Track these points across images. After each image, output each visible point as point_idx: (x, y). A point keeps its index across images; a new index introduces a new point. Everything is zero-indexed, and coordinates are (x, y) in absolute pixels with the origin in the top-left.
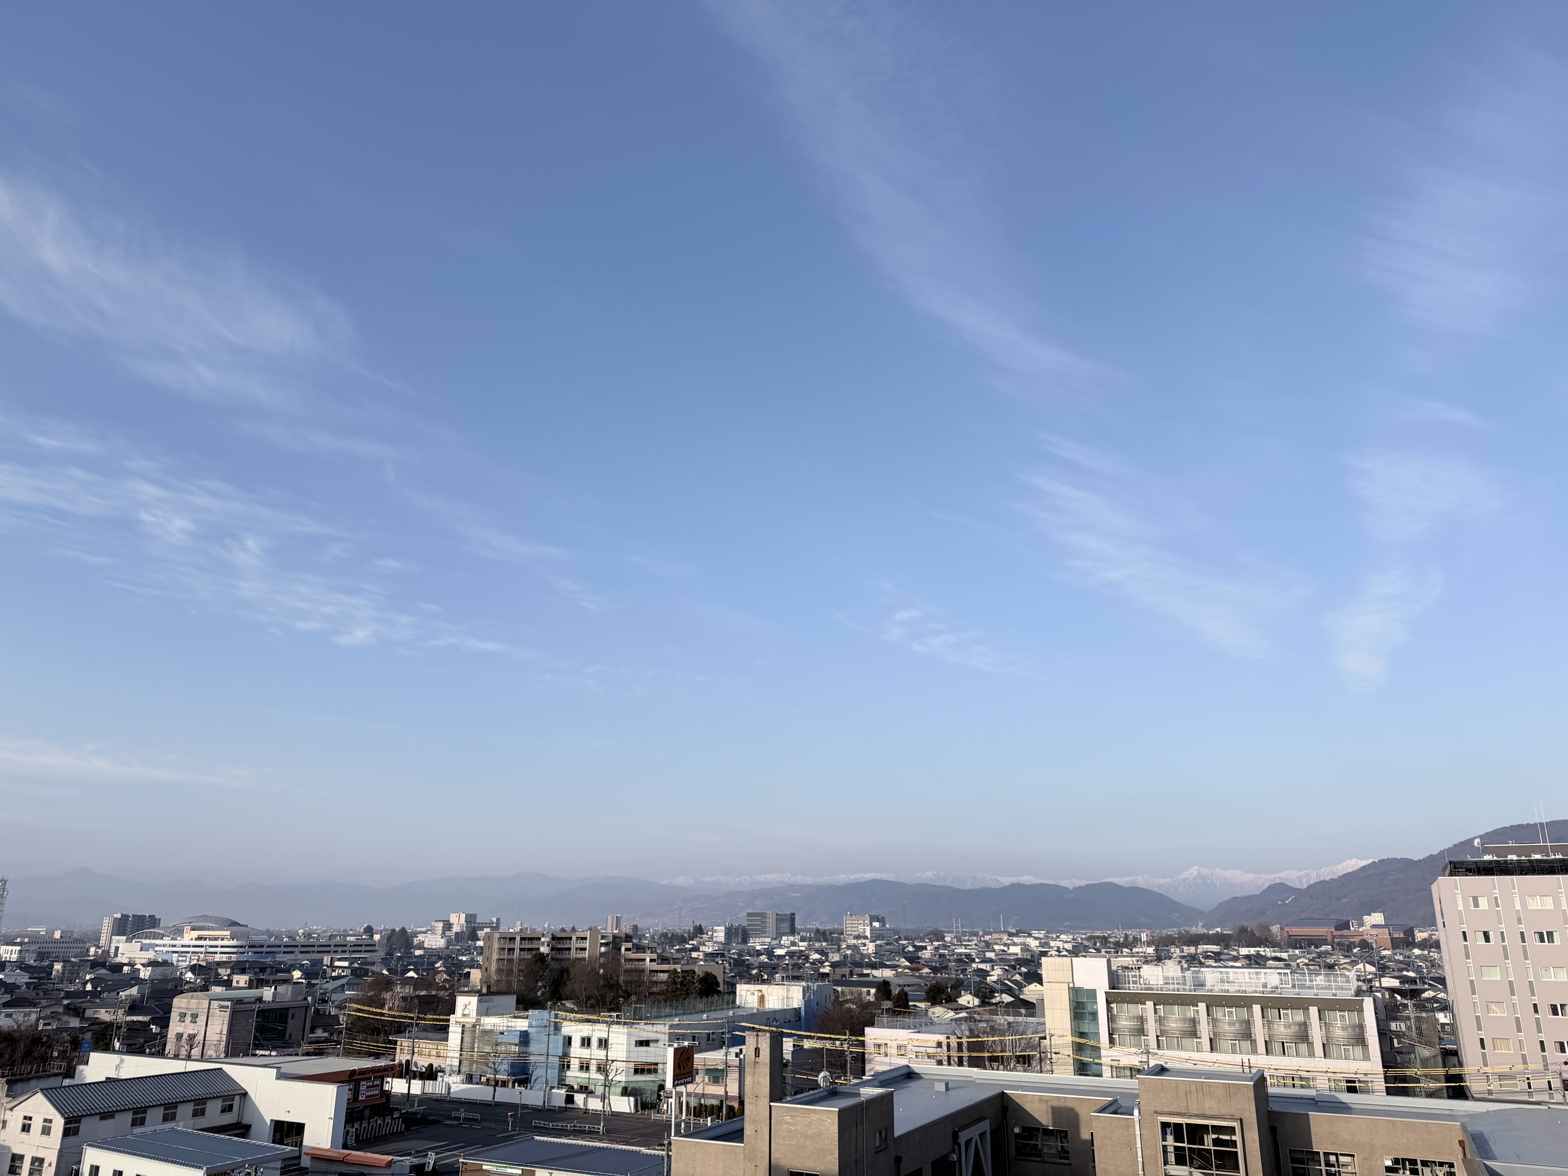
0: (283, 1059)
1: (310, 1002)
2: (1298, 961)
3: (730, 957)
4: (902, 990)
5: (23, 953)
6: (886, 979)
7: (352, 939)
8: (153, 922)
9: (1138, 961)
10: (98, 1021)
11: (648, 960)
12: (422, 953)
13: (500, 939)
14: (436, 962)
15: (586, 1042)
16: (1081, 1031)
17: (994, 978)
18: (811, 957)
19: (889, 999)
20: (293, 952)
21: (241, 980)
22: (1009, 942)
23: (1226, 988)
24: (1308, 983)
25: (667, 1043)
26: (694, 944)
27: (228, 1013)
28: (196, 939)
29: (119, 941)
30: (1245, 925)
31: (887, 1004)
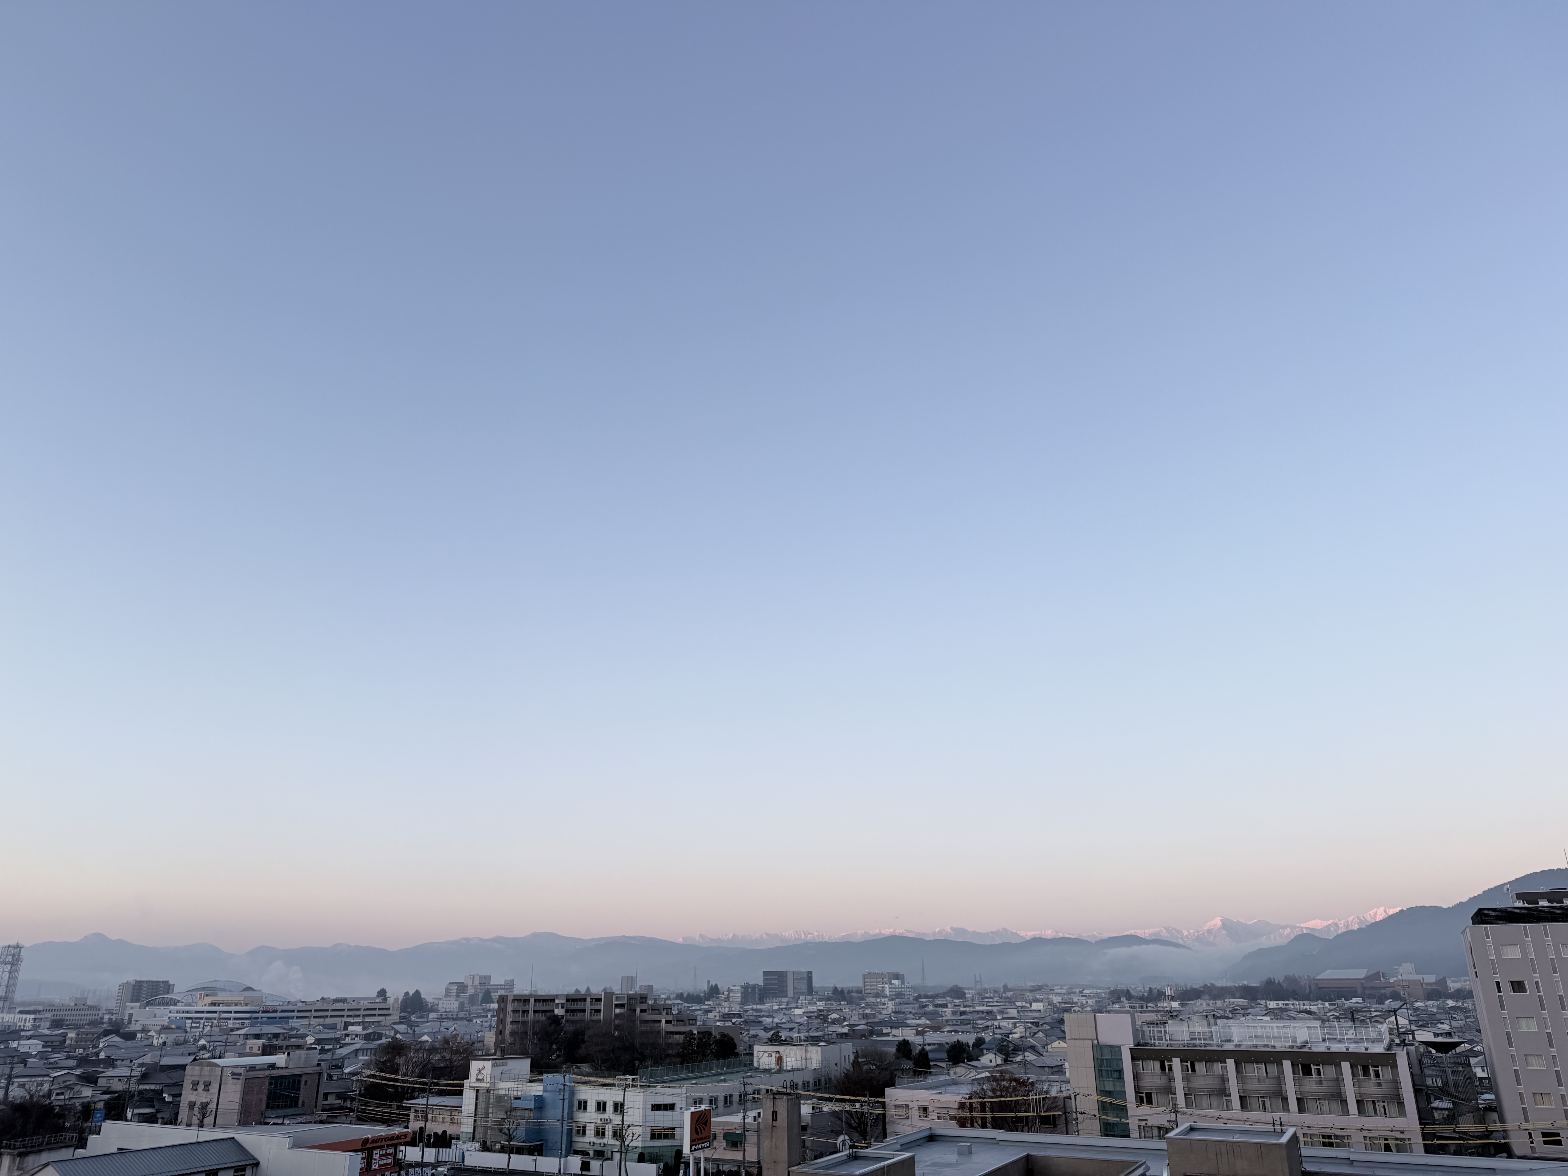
0: (296, 1127)
1: (323, 1068)
2: (1329, 1014)
3: (747, 1018)
4: (923, 1049)
5: (37, 1021)
6: (907, 1038)
7: (365, 1002)
8: (167, 987)
9: (1163, 1016)
10: (111, 1090)
11: (663, 1021)
12: (436, 1016)
13: (513, 1001)
14: (451, 1026)
15: (601, 1107)
16: (1106, 1089)
17: (1017, 1036)
18: (829, 1017)
19: (909, 1059)
20: (306, 1017)
21: (255, 1046)
22: (1031, 998)
23: (1255, 1043)
24: (1339, 1037)
25: (684, 1107)
26: (710, 1005)
27: (241, 1080)
28: (210, 1005)
29: (133, 1008)
30: (1272, 977)
31: (908, 1065)
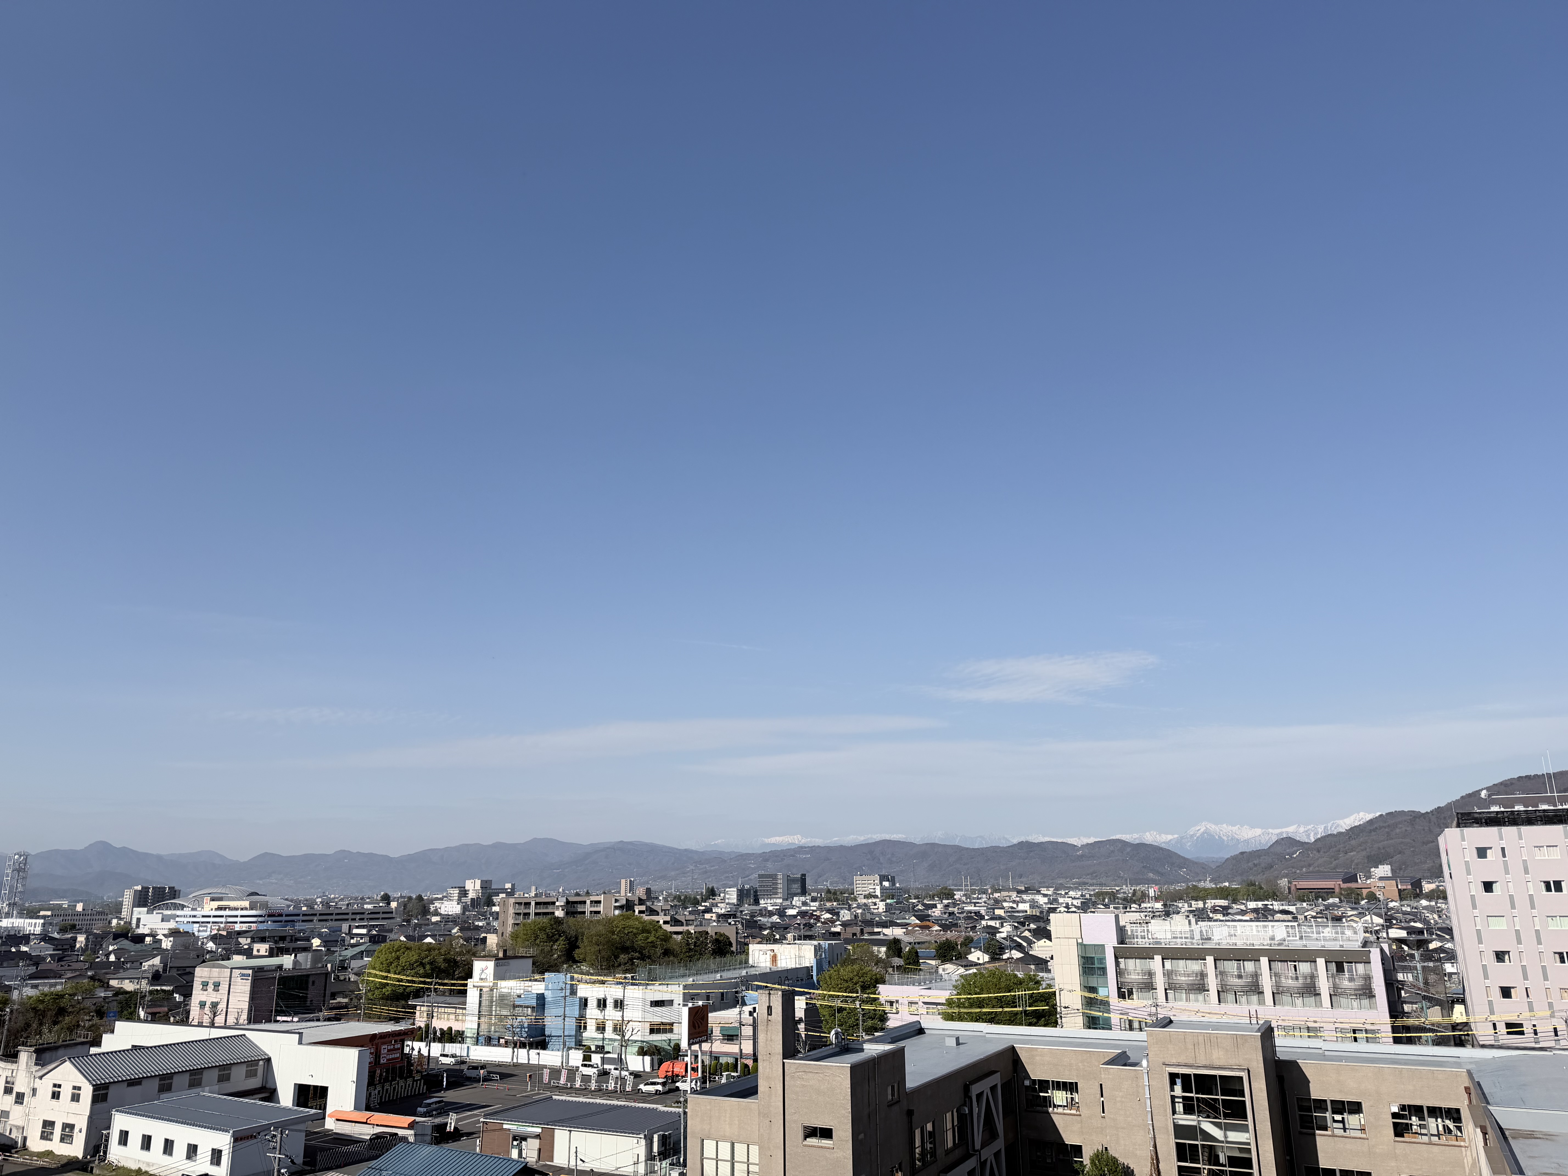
0: (304, 1024)
1: (329, 969)
2: (1306, 914)
3: (743, 919)
4: (913, 948)
5: (46, 926)
6: (898, 937)
7: (369, 907)
8: (173, 893)
9: (1146, 916)
10: (122, 991)
11: (661, 922)
12: (439, 919)
13: (515, 904)
14: (453, 928)
15: (602, 1004)
16: (1090, 985)
17: (1004, 935)
18: (822, 917)
19: (899, 956)
20: (312, 921)
21: (262, 948)
22: (1018, 899)
23: (1234, 941)
24: (1315, 936)
25: (681, 1003)
26: (706, 906)
27: (250, 981)
28: (216, 909)
29: (140, 912)
30: (1253, 879)
31: (898, 962)
